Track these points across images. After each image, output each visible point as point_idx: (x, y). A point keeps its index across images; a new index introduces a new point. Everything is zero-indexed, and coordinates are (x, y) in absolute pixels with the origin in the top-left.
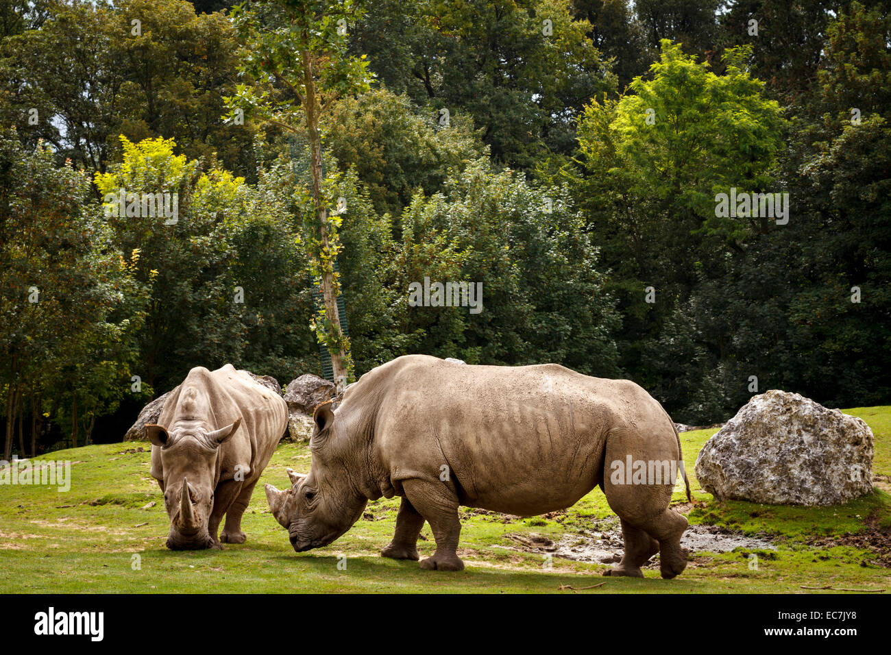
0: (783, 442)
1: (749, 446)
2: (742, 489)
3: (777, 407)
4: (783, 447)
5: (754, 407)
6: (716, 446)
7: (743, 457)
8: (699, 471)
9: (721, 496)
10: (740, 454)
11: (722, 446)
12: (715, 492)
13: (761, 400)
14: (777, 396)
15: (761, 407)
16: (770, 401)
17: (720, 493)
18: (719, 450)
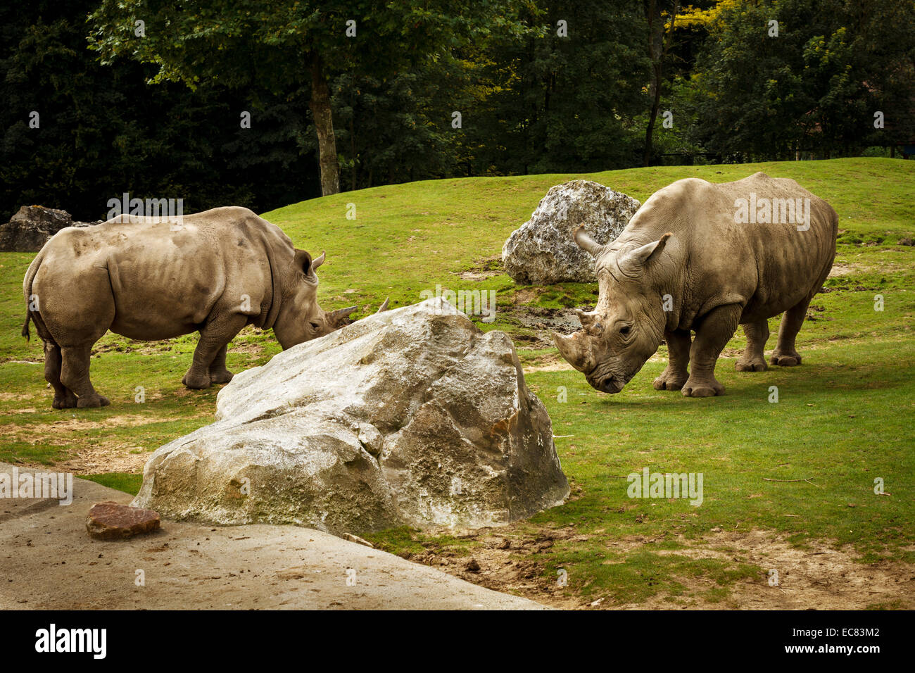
0: (597, 226)
1: (567, 232)
2: (570, 271)
3: (589, 195)
4: (598, 230)
5: (568, 196)
6: (538, 236)
7: (567, 243)
8: (513, 261)
9: (538, 280)
10: (563, 241)
11: (548, 235)
12: (527, 277)
13: (570, 190)
14: (587, 185)
15: (575, 196)
16: (582, 190)
17: (535, 278)
18: (545, 239)
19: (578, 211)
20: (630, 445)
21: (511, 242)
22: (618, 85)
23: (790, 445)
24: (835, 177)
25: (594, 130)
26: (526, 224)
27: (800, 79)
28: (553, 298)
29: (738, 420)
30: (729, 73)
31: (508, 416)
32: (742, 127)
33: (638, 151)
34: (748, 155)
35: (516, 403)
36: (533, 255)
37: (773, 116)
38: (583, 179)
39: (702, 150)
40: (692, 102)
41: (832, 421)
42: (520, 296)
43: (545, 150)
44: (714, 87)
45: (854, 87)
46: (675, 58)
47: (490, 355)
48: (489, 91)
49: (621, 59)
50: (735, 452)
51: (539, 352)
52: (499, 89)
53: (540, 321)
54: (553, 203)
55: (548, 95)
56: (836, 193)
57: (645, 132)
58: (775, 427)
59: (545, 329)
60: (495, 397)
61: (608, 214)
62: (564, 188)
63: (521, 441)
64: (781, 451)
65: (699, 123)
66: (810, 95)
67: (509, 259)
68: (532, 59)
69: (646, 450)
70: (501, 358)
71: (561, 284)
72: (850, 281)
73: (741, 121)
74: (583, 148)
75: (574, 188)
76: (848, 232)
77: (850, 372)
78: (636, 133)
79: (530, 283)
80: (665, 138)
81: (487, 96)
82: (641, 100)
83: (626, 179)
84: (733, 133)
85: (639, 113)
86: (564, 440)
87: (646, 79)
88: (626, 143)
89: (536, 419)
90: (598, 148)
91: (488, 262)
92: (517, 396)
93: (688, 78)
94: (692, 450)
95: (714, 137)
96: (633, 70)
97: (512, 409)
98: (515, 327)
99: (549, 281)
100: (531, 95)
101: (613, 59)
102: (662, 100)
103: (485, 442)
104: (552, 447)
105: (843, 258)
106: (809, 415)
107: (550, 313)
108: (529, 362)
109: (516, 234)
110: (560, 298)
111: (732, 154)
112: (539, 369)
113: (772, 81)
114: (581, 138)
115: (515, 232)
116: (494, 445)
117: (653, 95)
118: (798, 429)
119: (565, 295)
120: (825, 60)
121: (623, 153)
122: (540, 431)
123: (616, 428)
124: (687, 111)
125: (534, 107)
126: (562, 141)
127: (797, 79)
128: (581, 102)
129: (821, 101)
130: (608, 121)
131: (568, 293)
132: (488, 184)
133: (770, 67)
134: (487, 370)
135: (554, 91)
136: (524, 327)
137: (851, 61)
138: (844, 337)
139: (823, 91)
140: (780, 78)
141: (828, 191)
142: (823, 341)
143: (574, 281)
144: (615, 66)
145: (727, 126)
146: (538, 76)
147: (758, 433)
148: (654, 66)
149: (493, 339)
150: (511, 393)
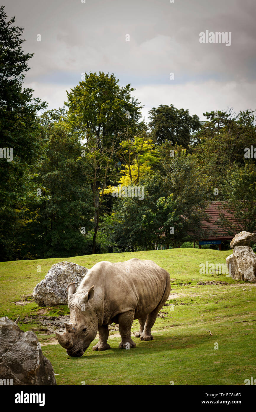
6: (48, 286)
7: (60, 288)
8: (37, 296)
9: (48, 304)
10: (59, 287)
11: (52, 285)
12: (43, 303)
13: (61, 266)
14: (68, 263)
15: (63, 268)
16: (66, 266)
17: (47, 304)
18: (51, 287)
19: (64, 275)
20: (88, 377)
21: (36, 289)
22: (81, 218)
23: (155, 374)
24: (171, 257)
25: (71, 237)
26: (42, 281)
27: (156, 215)
28: (55, 312)
29: (133, 364)
30: (126, 213)
31: (35, 368)
32: (132, 235)
33: (90, 246)
34: (136, 247)
35: (38, 362)
36: (46, 294)
37: (145, 230)
38: (67, 260)
39: (116, 245)
40: (112, 225)
41: (172, 363)
42: (41, 312)
43: (51, 246)
44: (121, 218)
45: (177, 218)
46: (104, 207)
47: (26, 342)
48: (27, 222)
49: (82, 208)
50: (132, 378)
51: (49, 336)
52: (31, 221)
53: (49, 322)
54: (54, 271)
55: (52, 223)
56: (171, 263)
57: (92, 238)
58: (148, 366)
59: (51, 326)
60: (29, 360)
61: (77, 275)
62: (58, 265)
63: (41, 379)
64: (151, 377)
65: (115, 233)
66: (160, 221)
67: (36, 296)
68: (45, 208)
69: (95, 379)
70: (32, 343)
71: (58, 306)
72: (178, 301)
73: (132, 232)
74: (67, 245)
75: (63, 264)
76: (177, 280)
77: (179, 341)
78: (89, 238)
79: (45, 306)
80: (101, 240)
81: (26, 224)
82: (91, 224)
83: (85, 260)
84: (129, 238)
85: (90, 230)
86: (60, 376)
87: (93, 215)
88: (85, 243)
89: (47, 369)
90: (73, 245)
91: (27, 297)
92: (39, 359)
93: (110, 215)
94: (114, 378)
95: (121, 239)
96: (87, 212)
97: (37, 365)
98: (39, 325)
99: (53, 305)
100: (45, 223)
101: (79, 208)
102: (99, 224)
103: (25, 380)
104: (54, 381)
105: (175, 291)
106: (163, 361)
107: (53, 319)
108: (45, 341)
109: (38, 285)
110: (58, 312)
111: (129, 246)
112: (49, 344)
113: (144, 216)
114: (66, 241)
115: (38, 284)
116: (29, 381)
117: (96, 222)
118: (158, 367)
119: (60, 310)
120: (166, 207)
121: (83, 247)
122: (49, 374)
123: (82, 369)
124: (110, 229)
125: (46, 228)
126: (58, 242)
127: (154, 215)
128: (66, 226)
129: (164, 224)
130: (77, 233)
131: (61, 310)
132: (26, 263)
133: (143, 210)
134: (26, 348)
135: (54, 221)
136: (43, 325)
137: (176, 207)
138: (177, 325)
139: (165, 220)
140: (148, 215)
141: (168, 263)
142: (168, 327)
143: (63, 304)
144: (79, 211)
145: (126, 235)
146: (47, 215)
147: (141, 370)
148: (96, 210)
149: (28, 335)
150: (36, 358)
